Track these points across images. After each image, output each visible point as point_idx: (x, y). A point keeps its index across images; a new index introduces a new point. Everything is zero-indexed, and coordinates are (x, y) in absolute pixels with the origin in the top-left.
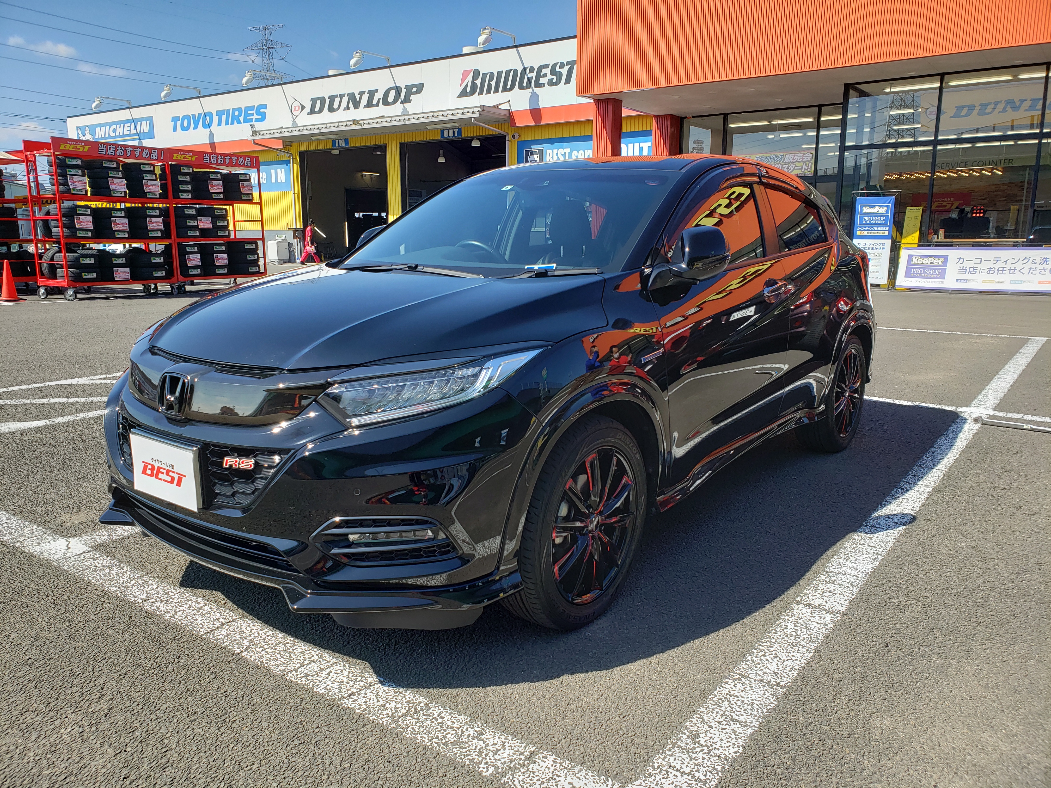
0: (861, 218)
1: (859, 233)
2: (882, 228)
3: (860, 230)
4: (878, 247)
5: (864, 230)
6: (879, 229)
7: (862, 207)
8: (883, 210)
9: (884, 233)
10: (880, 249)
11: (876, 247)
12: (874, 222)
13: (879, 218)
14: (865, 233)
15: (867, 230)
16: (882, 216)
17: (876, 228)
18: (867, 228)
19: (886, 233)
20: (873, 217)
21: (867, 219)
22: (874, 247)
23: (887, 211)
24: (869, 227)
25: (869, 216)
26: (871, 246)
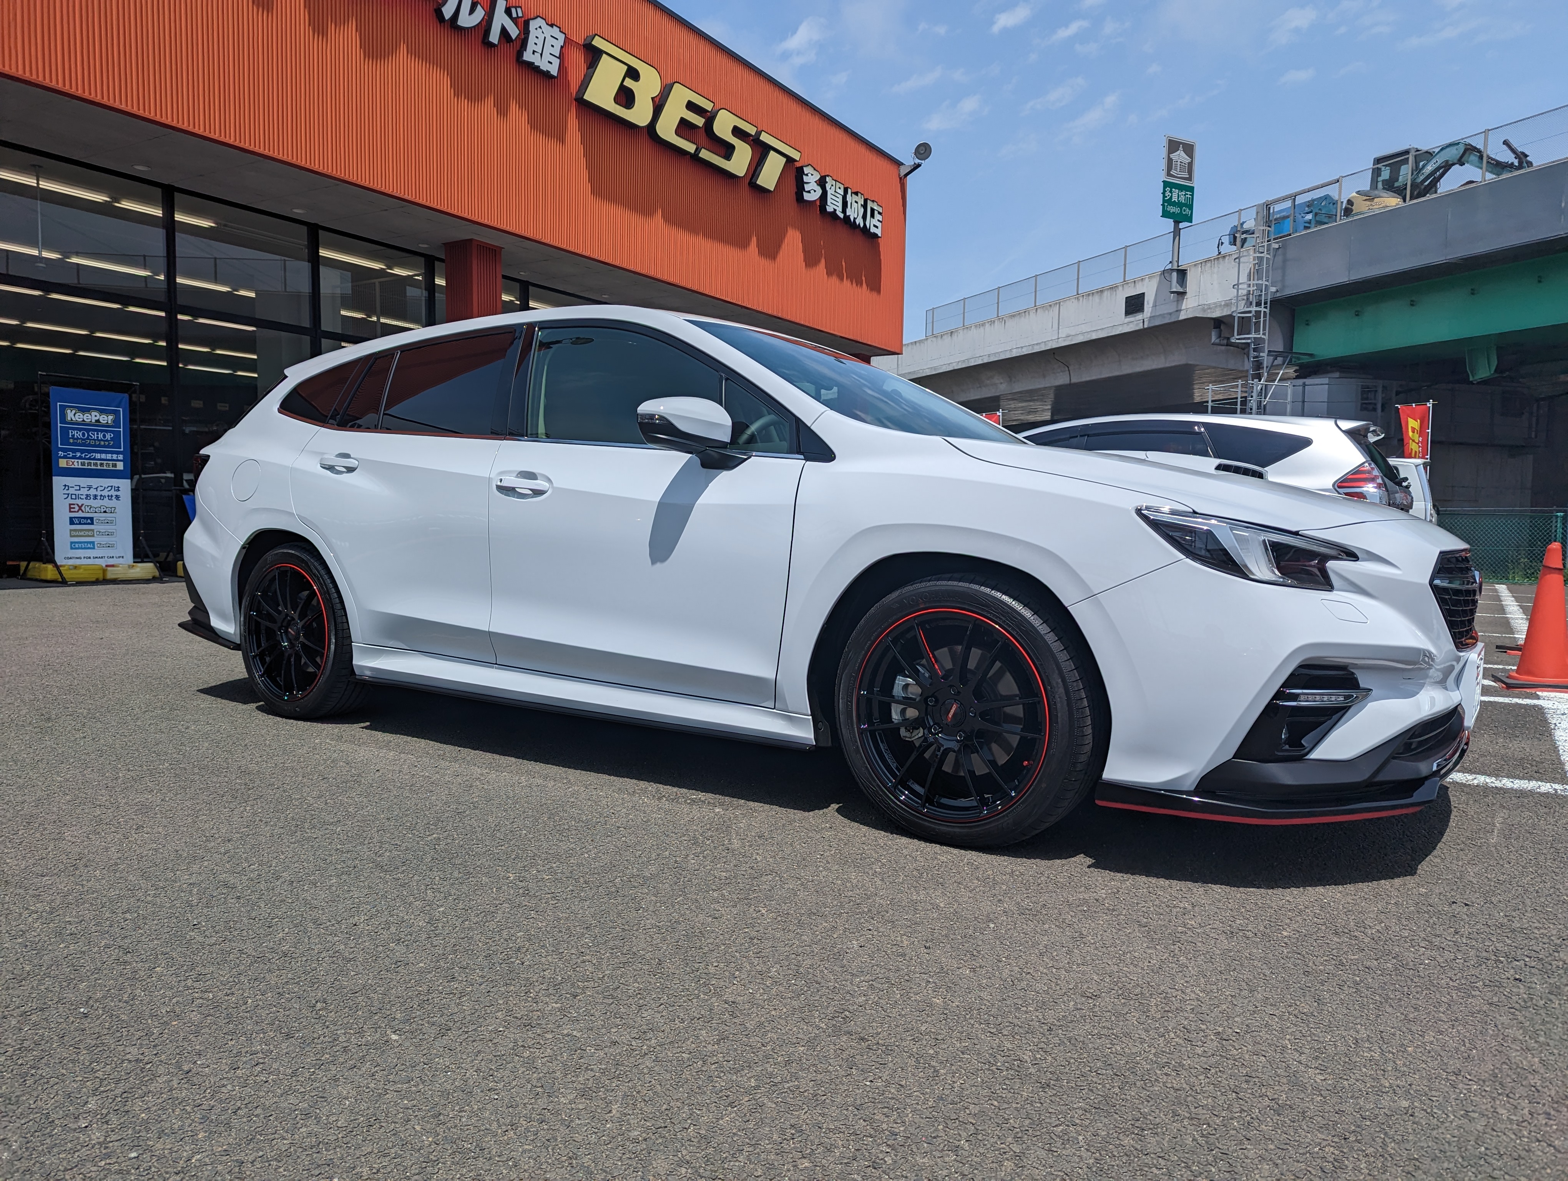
0: (65, 431)
1: (63, 463)
2: (109, 456)
3: (65, 457)
4: (105, 493)
5: (74, 457)
6: (103, 456)
7: (63, 409)
8: (109, 419)
9: (115, 466)
10: (110, 497)
11: (103, 493)
12: (92, 443)
13: (101, 436)
14: (77, 464)
15: (80, 458)
16: (107, 431)
17: (98, 456)
18: (78, 454)
19: (120, 466)
20: (88, 431)
21: (78, 434)
22: (99, 493)
23: (116, 423)
24: (82, 451)
25: (80, 430)
26: (92, 492)
